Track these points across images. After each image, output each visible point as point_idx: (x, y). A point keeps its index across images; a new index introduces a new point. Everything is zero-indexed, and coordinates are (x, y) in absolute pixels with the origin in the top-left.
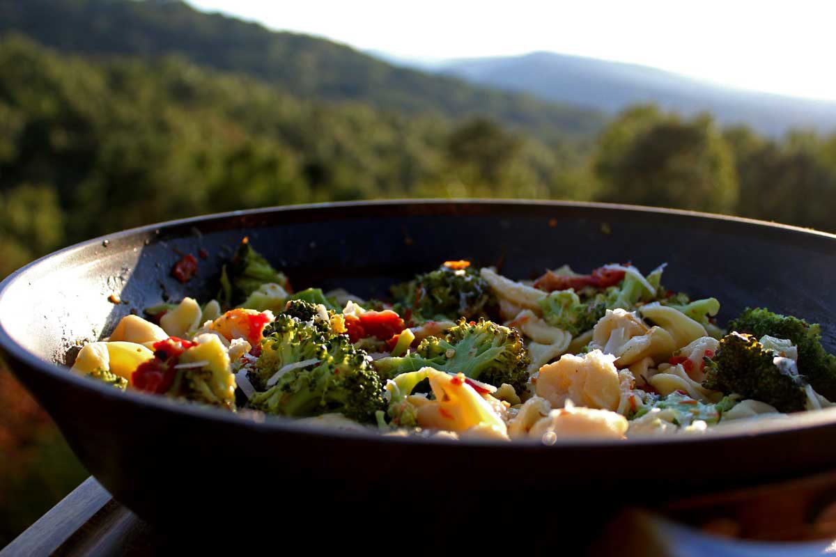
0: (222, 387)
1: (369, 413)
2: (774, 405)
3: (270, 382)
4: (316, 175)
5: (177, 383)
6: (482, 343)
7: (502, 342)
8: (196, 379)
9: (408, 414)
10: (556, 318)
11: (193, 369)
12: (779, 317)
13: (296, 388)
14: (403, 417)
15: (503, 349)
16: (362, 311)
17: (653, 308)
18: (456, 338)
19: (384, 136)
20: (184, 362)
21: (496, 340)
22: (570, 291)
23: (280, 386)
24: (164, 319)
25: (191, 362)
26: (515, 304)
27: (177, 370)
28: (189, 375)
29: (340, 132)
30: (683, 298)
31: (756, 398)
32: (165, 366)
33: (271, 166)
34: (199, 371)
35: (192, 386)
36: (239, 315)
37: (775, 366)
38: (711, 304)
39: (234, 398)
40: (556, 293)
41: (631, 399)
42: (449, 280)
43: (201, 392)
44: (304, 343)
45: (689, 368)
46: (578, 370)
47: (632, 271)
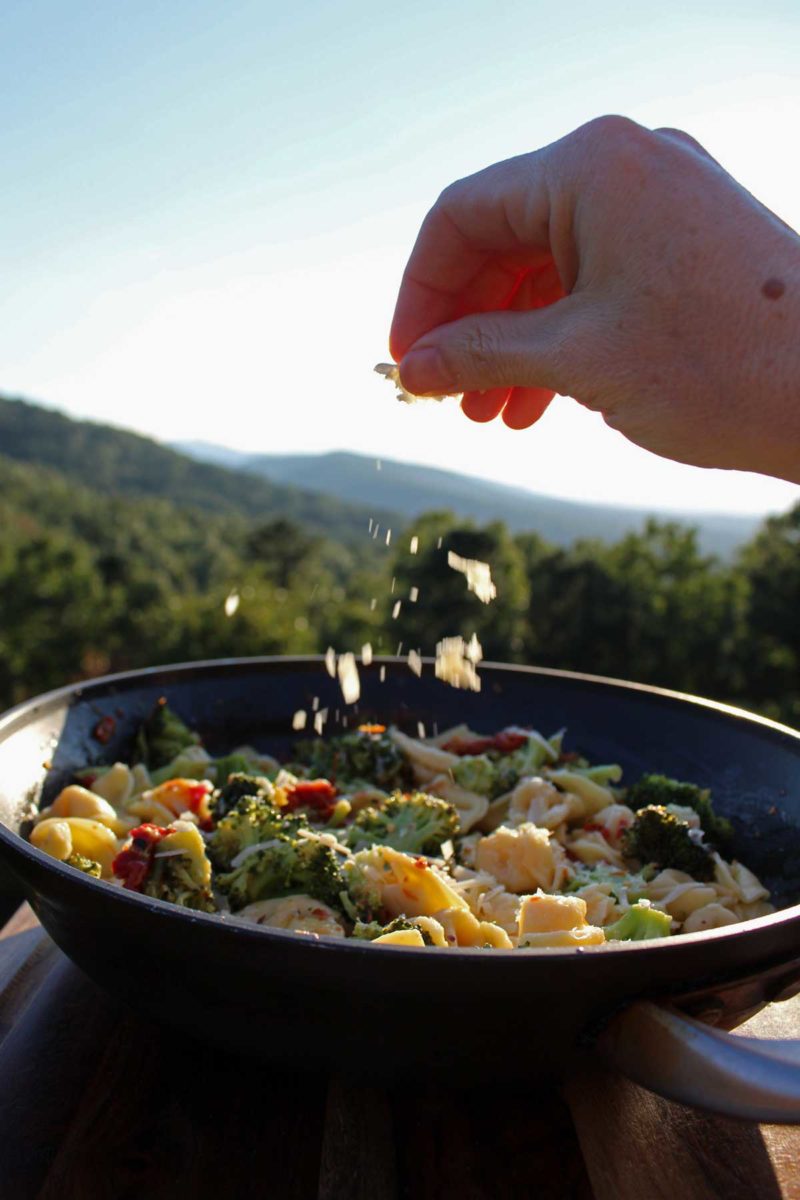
0: (201, 875)
1: (333, 893)
2: (688, 872)
3: (235, 863)
4: (111, 569)
5: (158, 872)
6: (420, 817)
7: (440, 816)
8: (177, 867)
9: (375, 895)
10: (472, 783)
11: (173, 857)
12: (674, 784)
13: (260, 869)
14: (370, 899)
15: (442, 823)
16: (295, 780)
17: (562, 774)
18: (392, 811)
19: (183, 532)
20: (162, 851)
21: (434, 815)
22: (483, 758)
23: (246, 868)
24: (96, 784)
25: (169, 850)
26: (428, 767)
27: (158, 858)
28: (170, 863)
29: (139, 527)
30: (583, 762)
31: (674, 867)
32: (146, 854)
33: (66, 559)
34: (179, 858)
35: (174, 874)
36: (179, 786)
37: (689, 838)
38: (613, 771)
39: (210, 884)
40: (468, 759)
41: (565, 873)
42: (366, 746)
43: (182, 880)
44: (263, 823)
45: (606, 835)
46: (514, 843)
47: (535, 737)
